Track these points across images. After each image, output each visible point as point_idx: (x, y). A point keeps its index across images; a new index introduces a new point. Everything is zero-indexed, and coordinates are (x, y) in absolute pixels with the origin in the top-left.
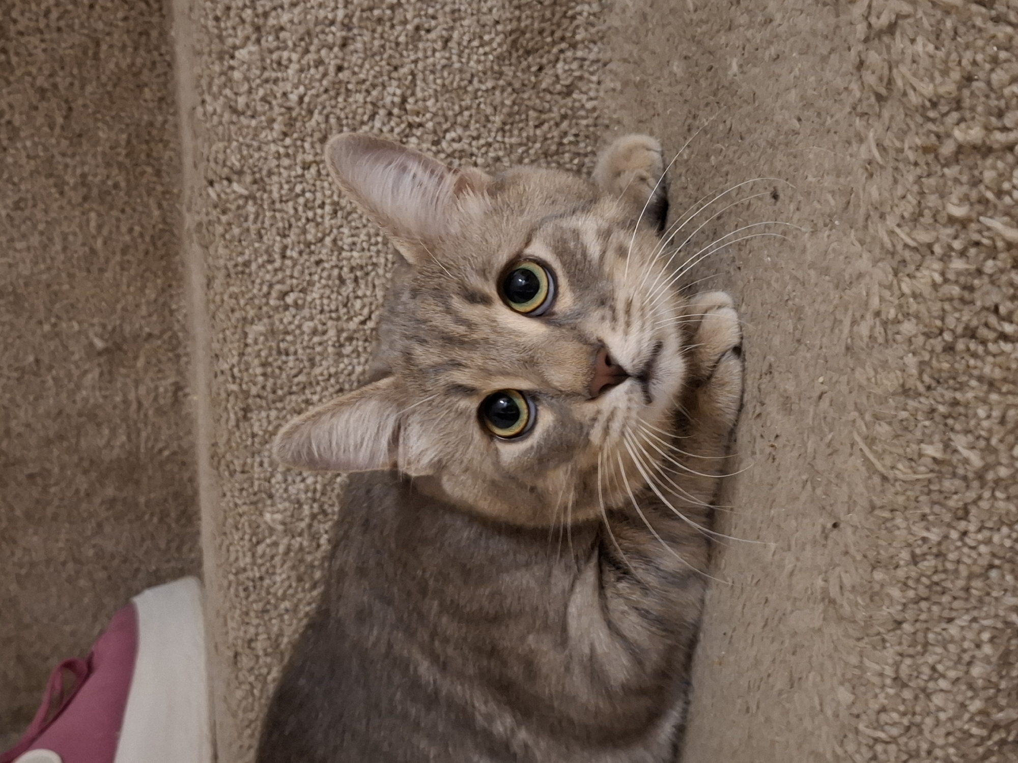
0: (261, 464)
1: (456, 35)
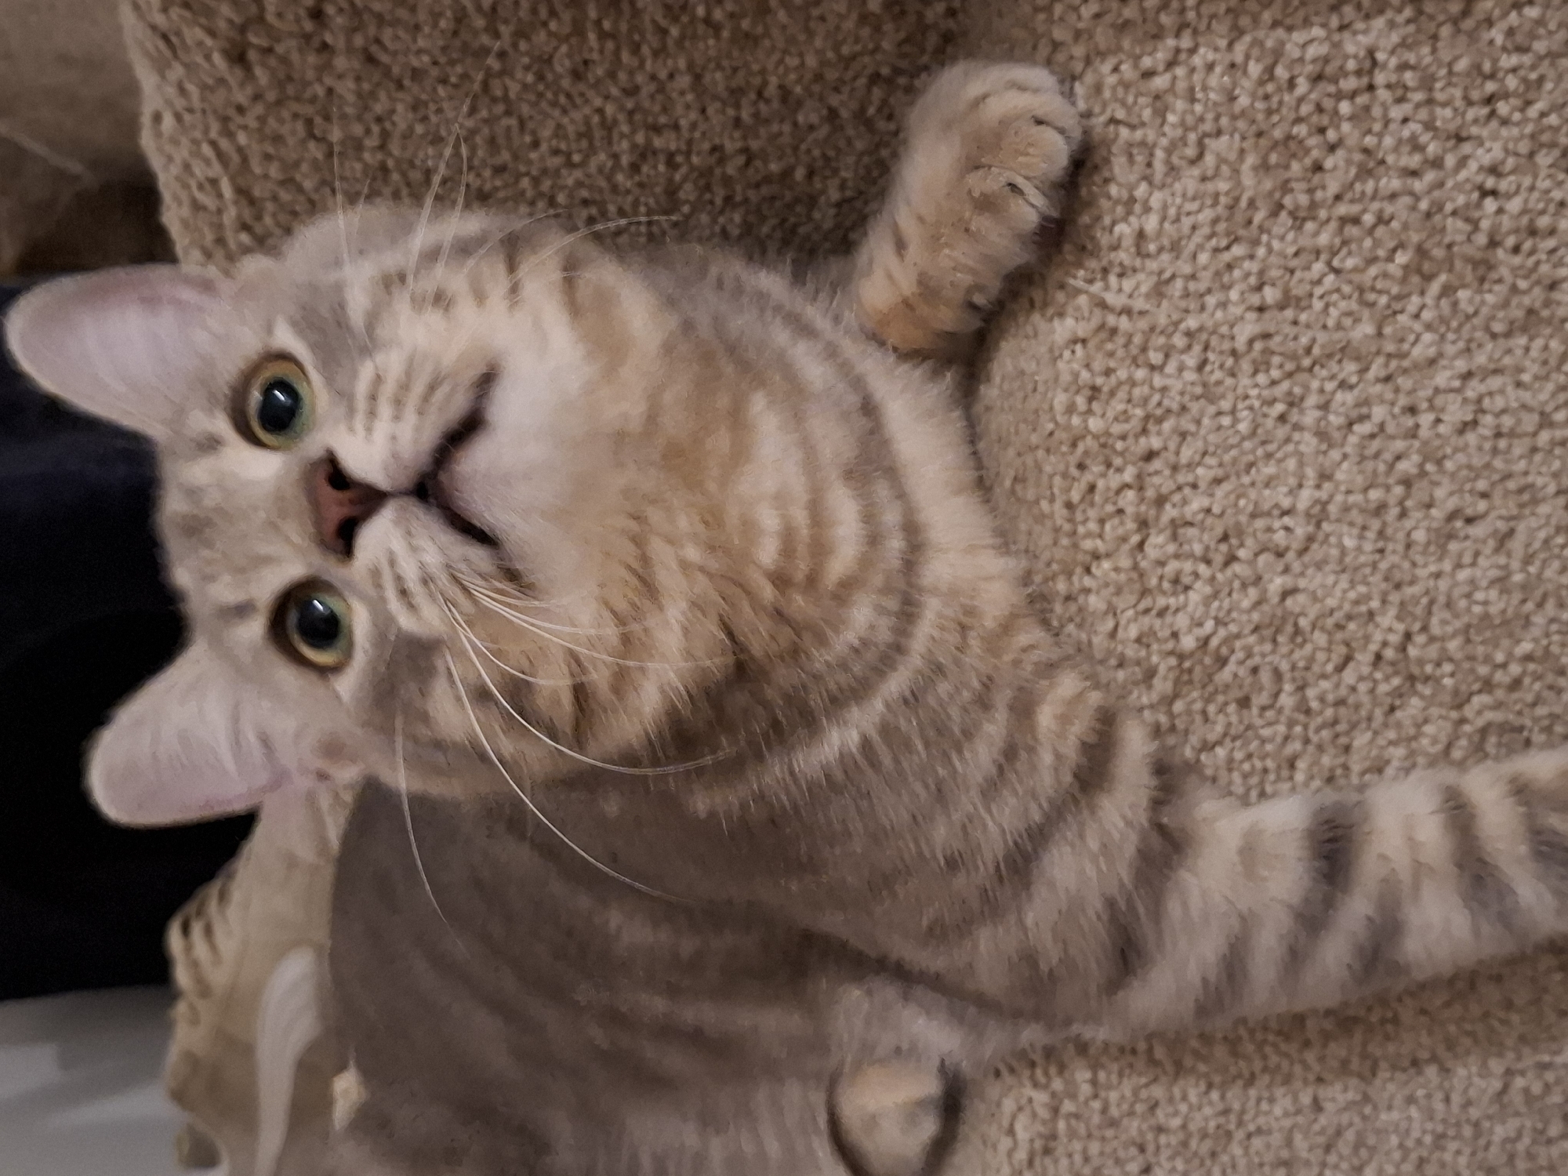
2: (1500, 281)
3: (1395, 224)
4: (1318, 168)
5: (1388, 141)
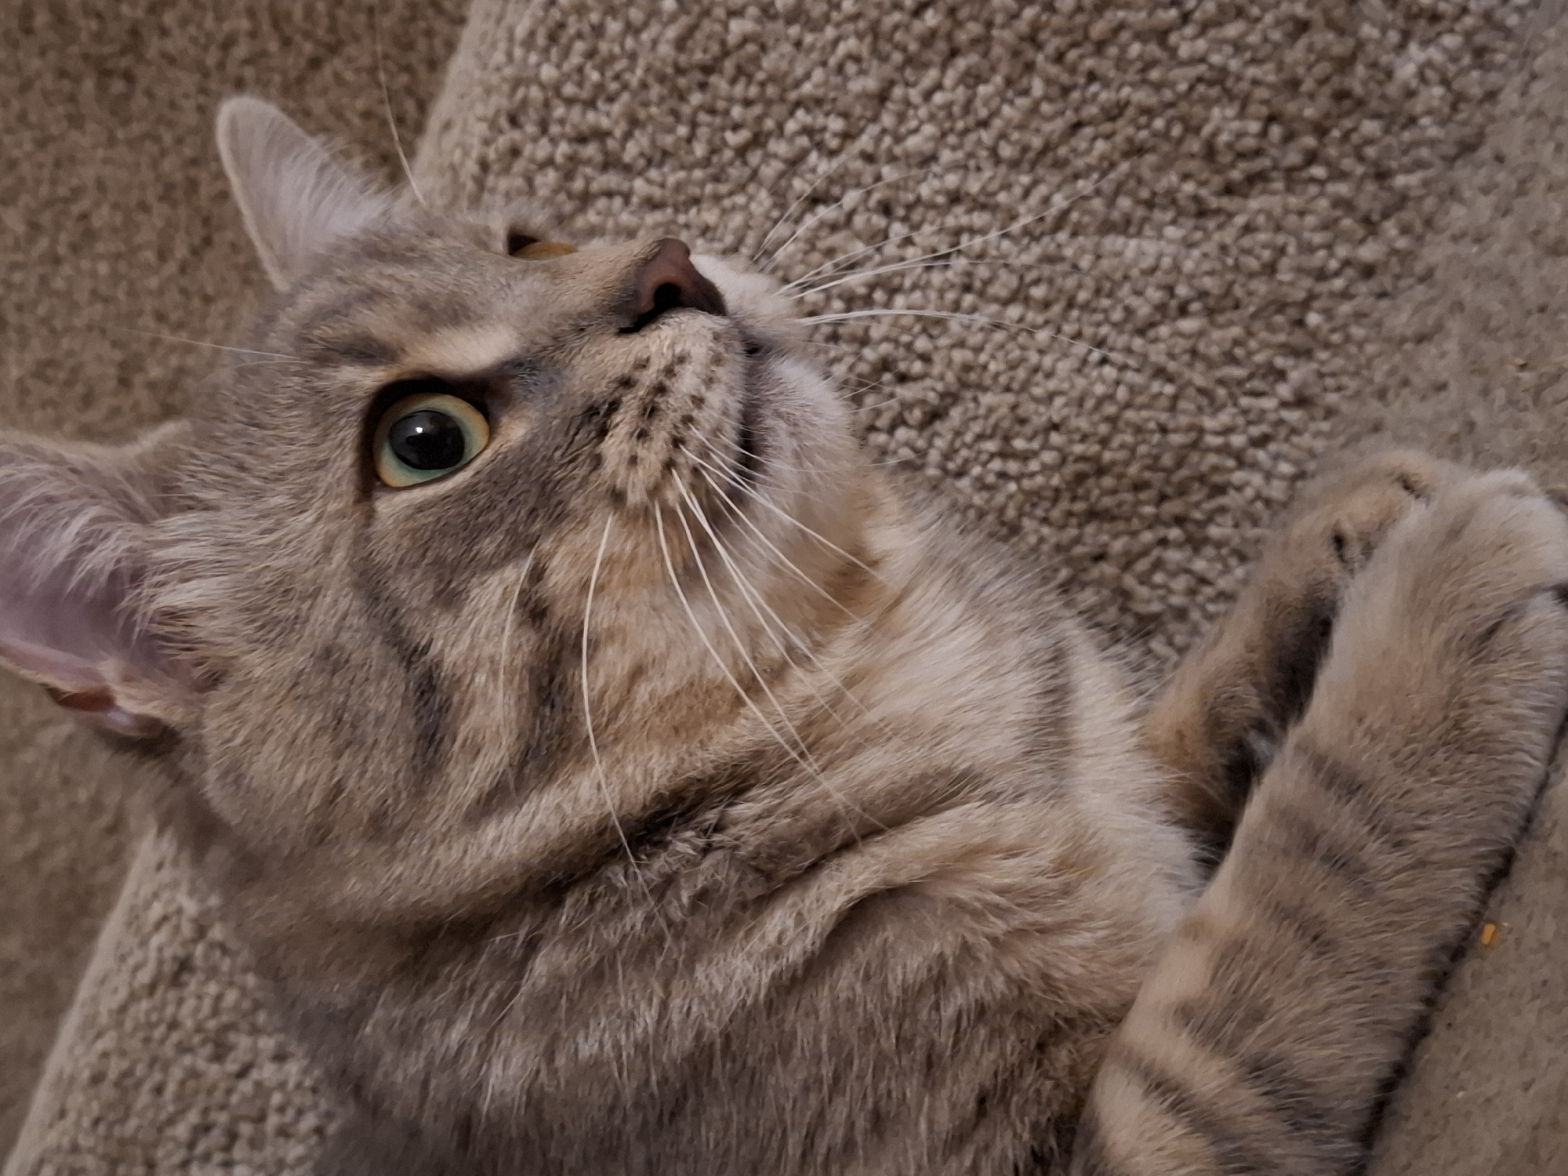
0: (159, 1090)
1: (956, 414)
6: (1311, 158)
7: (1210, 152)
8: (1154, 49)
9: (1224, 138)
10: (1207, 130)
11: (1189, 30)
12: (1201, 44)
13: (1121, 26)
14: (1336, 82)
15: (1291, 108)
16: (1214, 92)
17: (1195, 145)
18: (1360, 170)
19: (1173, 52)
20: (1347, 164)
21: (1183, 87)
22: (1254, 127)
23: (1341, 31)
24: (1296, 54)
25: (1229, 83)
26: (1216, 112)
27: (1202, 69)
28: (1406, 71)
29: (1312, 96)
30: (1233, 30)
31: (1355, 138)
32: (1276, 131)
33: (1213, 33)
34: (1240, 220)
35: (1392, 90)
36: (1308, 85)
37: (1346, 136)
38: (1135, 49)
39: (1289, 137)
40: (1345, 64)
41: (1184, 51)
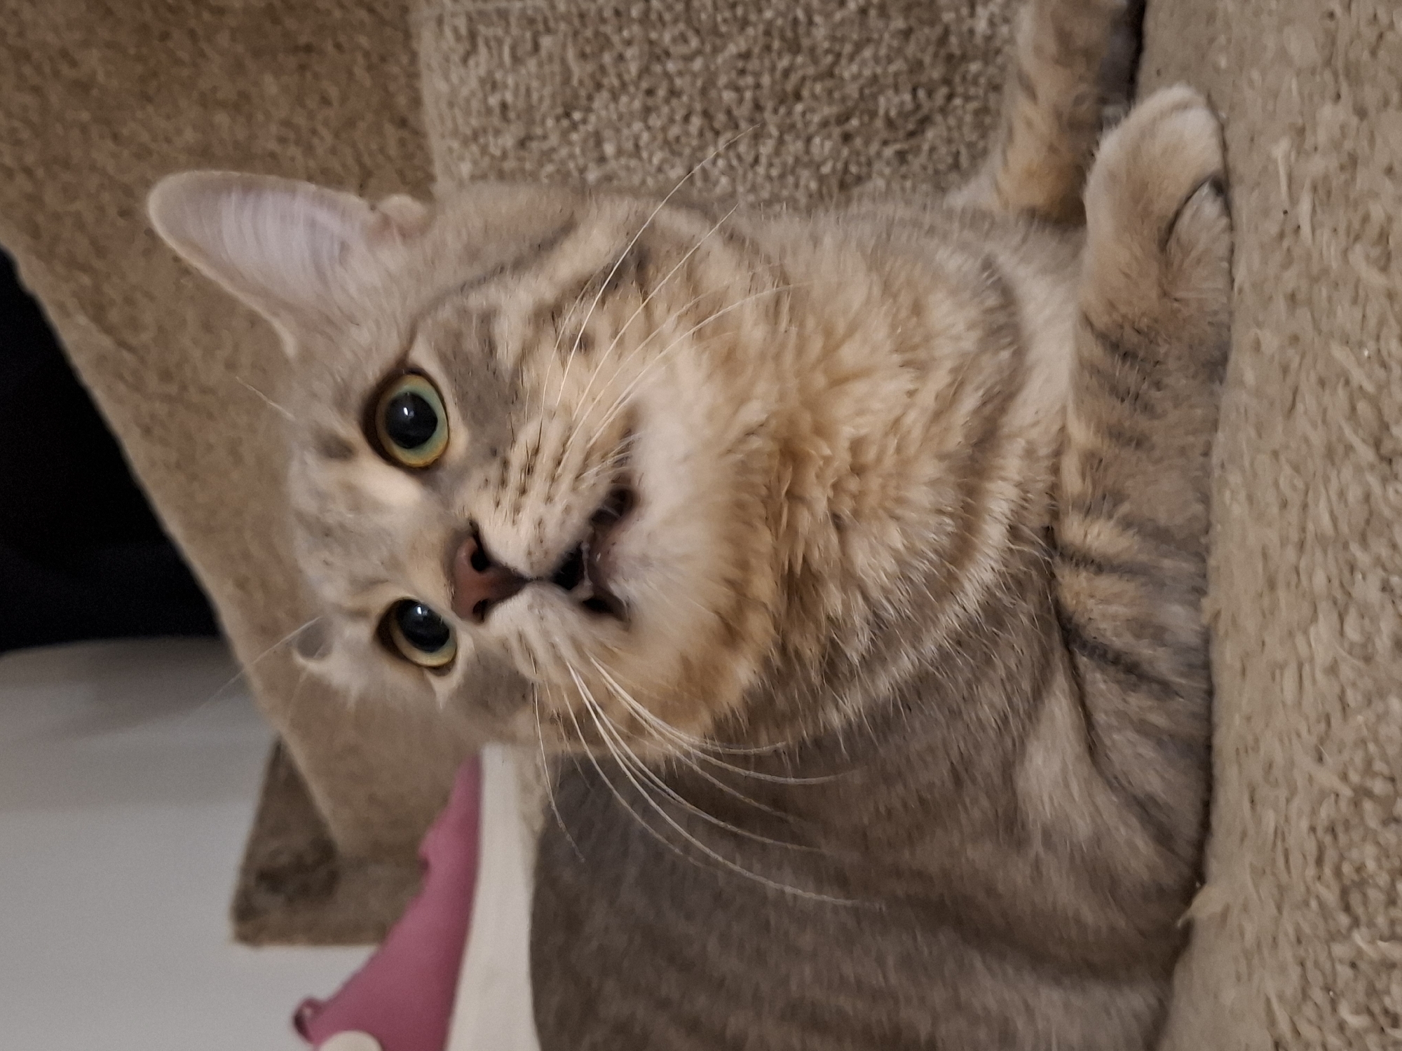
2: (770, 136)
3: (685, 98)
4: (621, 57)
5: (667, 38)
6: (950, 97)
7: (890, 123)
8: (829, 83)
9: (893, 113)
10: (881, 112)
11: (844, 61)
12: (854, 68)
13: (804, 79)
14: (943, 52)
15: (924, 79)
16: (875, 89)
17: (879, 123)
18: (981, 92)
19: (842, 79)
20: (972, 91)
21: (856, 95)
22: (907, 97)
23: (932, 23)
24: (911, 49)
25: (882, 80)
26: (882, 100)
27: (862, 81)
28: (981, 26)
29: (933, 65)
30: (867, 53)
31: (969, 77)
32: (921, 94)
33: (858, 59)
34: (926, 147)
35: (978, 40)
36: (927, 59)
37: (964, 79)
38: (818, 88)
39: (930, 94)
40: (943, 40)
41: (846, 75)
